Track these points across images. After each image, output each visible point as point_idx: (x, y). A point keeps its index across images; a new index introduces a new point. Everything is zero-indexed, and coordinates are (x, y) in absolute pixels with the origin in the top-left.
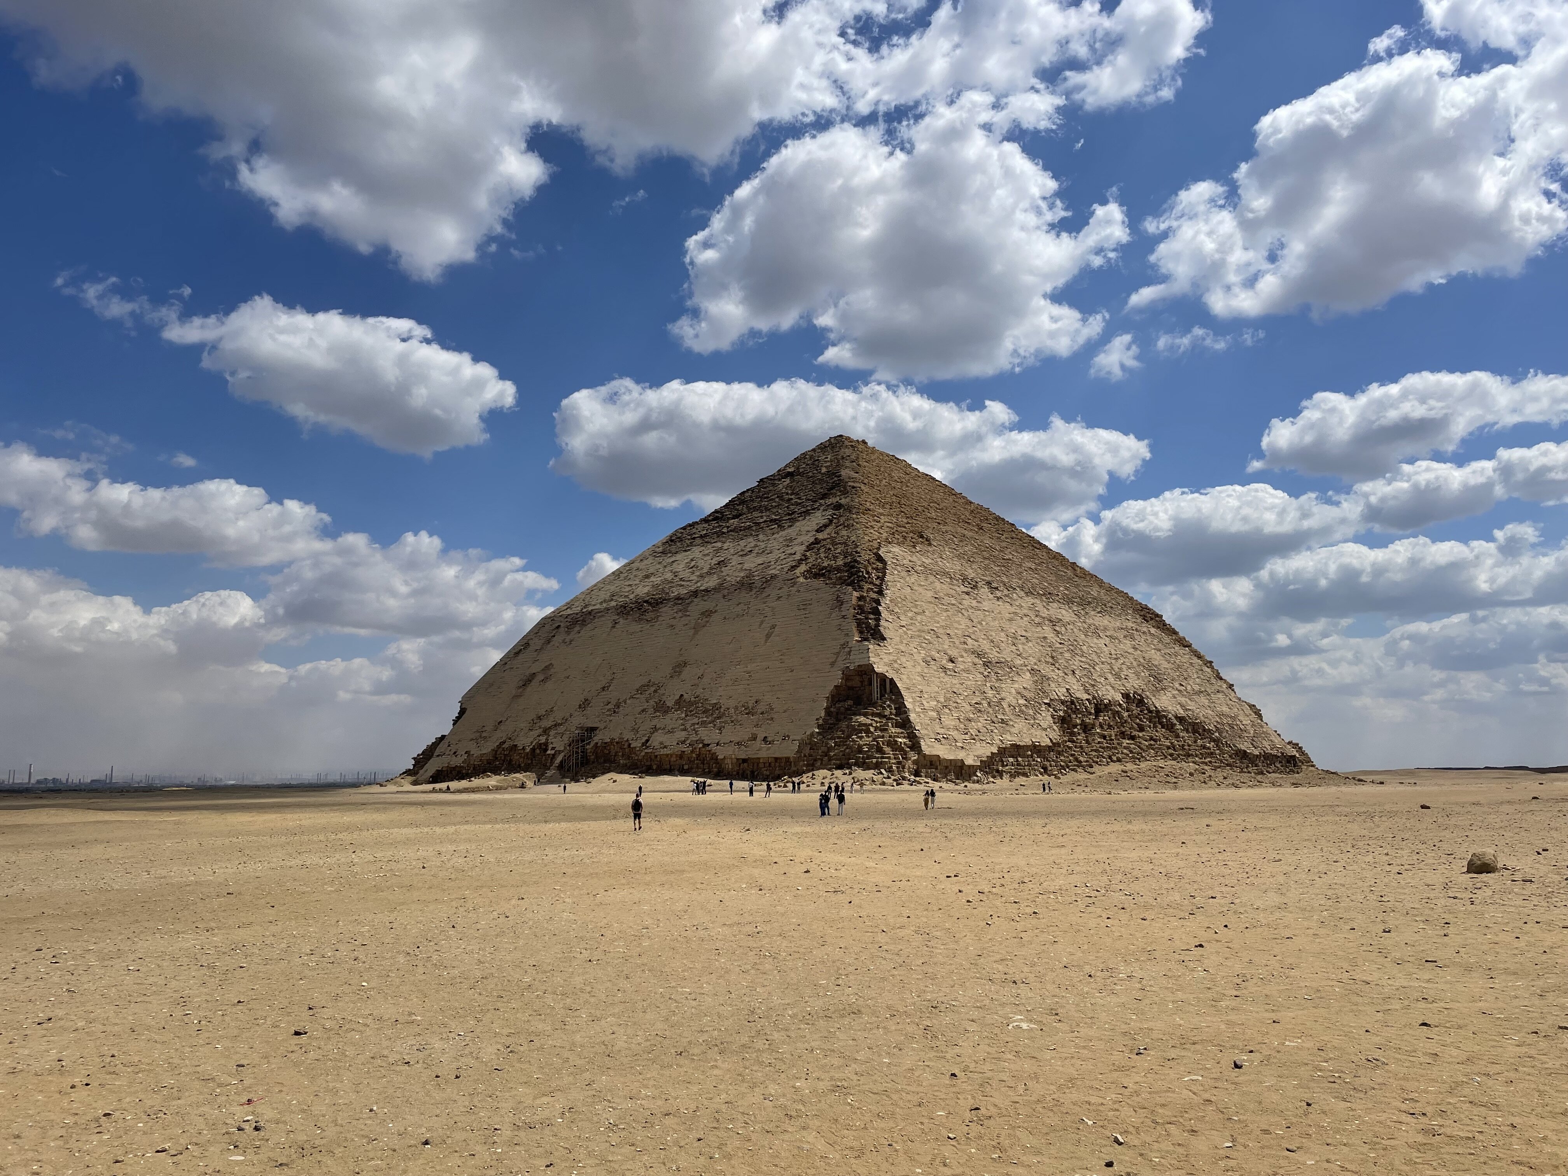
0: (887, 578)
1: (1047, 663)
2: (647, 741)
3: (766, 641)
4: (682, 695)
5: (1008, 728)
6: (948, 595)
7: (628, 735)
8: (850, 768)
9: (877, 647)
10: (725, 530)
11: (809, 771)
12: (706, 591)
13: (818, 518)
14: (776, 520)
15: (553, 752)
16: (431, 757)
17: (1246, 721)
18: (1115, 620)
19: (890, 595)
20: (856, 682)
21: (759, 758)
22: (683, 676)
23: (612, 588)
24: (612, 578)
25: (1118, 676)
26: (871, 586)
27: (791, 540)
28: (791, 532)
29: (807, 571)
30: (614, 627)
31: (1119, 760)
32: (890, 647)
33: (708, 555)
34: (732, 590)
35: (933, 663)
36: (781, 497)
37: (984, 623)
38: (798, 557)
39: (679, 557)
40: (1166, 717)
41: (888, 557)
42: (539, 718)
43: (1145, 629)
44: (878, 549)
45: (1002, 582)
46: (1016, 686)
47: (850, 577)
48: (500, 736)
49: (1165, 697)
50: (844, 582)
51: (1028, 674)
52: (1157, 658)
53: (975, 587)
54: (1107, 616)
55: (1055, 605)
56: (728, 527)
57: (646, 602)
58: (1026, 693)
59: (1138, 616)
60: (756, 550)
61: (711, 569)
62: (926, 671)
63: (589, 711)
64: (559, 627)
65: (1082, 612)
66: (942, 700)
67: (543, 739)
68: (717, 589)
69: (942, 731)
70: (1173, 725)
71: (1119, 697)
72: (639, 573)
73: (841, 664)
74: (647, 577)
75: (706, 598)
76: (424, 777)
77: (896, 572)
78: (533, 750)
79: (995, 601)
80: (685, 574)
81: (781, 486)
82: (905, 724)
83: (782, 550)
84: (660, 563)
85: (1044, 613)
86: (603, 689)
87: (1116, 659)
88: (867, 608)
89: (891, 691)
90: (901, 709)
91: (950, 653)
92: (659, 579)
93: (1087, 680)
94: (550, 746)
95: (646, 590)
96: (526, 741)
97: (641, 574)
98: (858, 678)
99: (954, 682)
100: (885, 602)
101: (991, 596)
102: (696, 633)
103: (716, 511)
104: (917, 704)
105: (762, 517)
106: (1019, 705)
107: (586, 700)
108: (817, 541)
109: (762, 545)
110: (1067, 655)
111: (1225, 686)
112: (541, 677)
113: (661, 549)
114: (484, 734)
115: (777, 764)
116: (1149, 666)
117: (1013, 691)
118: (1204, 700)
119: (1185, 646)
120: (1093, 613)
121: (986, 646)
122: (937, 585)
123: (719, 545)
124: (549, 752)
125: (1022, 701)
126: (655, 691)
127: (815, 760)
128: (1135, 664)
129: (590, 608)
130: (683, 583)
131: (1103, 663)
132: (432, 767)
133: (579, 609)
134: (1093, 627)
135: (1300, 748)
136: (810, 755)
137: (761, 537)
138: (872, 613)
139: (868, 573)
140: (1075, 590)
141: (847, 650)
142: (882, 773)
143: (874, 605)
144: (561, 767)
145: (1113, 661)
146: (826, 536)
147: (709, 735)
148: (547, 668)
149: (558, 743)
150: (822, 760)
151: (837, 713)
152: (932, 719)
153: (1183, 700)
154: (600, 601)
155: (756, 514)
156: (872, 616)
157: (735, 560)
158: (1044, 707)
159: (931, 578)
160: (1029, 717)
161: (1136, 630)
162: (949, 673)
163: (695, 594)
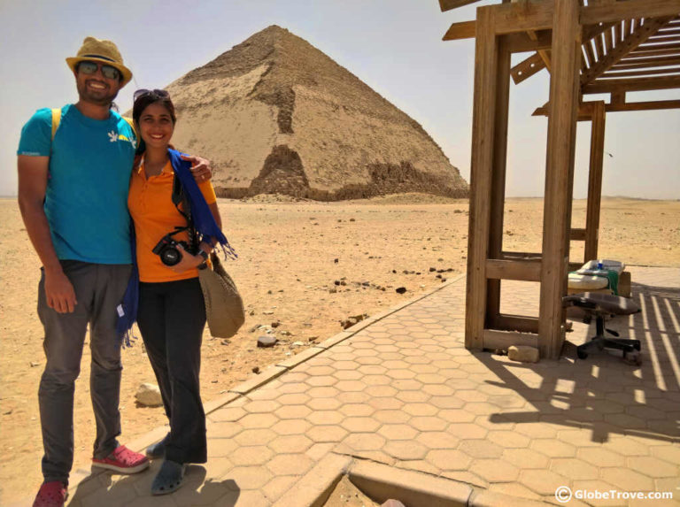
0: (296, 102)
1: (368, 147)
5: (348, 177)
6: (324, 112)
8: (276, 194)
9: (290, 136)
10: (215, 73)
11: (256, 194)
12: (206, 104)
13: (262, 69)
14: (241, 69)
17: (452, 175)
18: (401, 127)
19: (296, 111)
20: (279, 153)
21: (233, 188)
25: (399, 154)
26: (287, 106)
27: (249, 79)
29: (256, 96)
31: (396, 192)
32: (295, 136)
33: (205, 85)
34: (219, 104)
35: (316, 145)
36: (244, 57)
37: (341, 126)
40: (418, 173)
41: (297, 92)
43: (413, 132)
44: (292, 87)
45: (350, 106)
46: (354, 157)
49: (419, 164)
50: (274, 103)
51: (359, 151)
52: (417, 145)
53: (338, 108)
54: (397, 125)
55: (374, 119)
56: (217, 71)
58: (358, 161)
59: (411, 126)
60: (231, 84)
61: (208, 92)
62: (312, 149)
65: (386, 122)
66: (319, 163)
68: (211, 103)
69: (318, 177)
70: (421, 177)
71: (399, 164)
73: (272, 144)
75: (205, 108)
77: (300, 99)
79: (346, 116)
80: (196, 95)
81: (243, 51)
82: (302, 174)
83: (244, 85)
85: (369, 123)
87: (399, 146)
88: (285, 116)
89: (295, 158)
91: (324, 140)
92: (182, 97)
93: (385, 155)
98: (280, 151)
99: (326, 154)
100: (294, 114)
101: (345, 113)
102: (200, 126)
104: (308, 164)
105: (234, 67)
106: (354, 166)
108: (261, 81)
109: (234, 82)
110: (378, 143)
111: (445, 159)
113: (182, 81)
115: (241, 191)
116: (414, 149)
117: (352, 160)
118: (435, 165)
119: (430, 141)
120: (391, 123)
122: (320, 106)
123: (212, 80)
125: (356, 164)
127: (260, 189)
128: (407, 148)
130: (194, 100)
131: (393, 147)
134: (390, 130)
136: (257, 187)
137: (233, 77)
138: (288, 119)
139: (286, 99)
140: (384, 112)
142: (290, 196)
143: (289, 115)
146: (266, 79)
150: (262, 189)
151: (270, 168)
152: (314, 172)
156: (287, 121)
157: (220, 89)
158: (365, 168)
159: (317, 103)
160: (358, 172)
161: (410, 132)
162: (323, 150)
163: (200, 105)
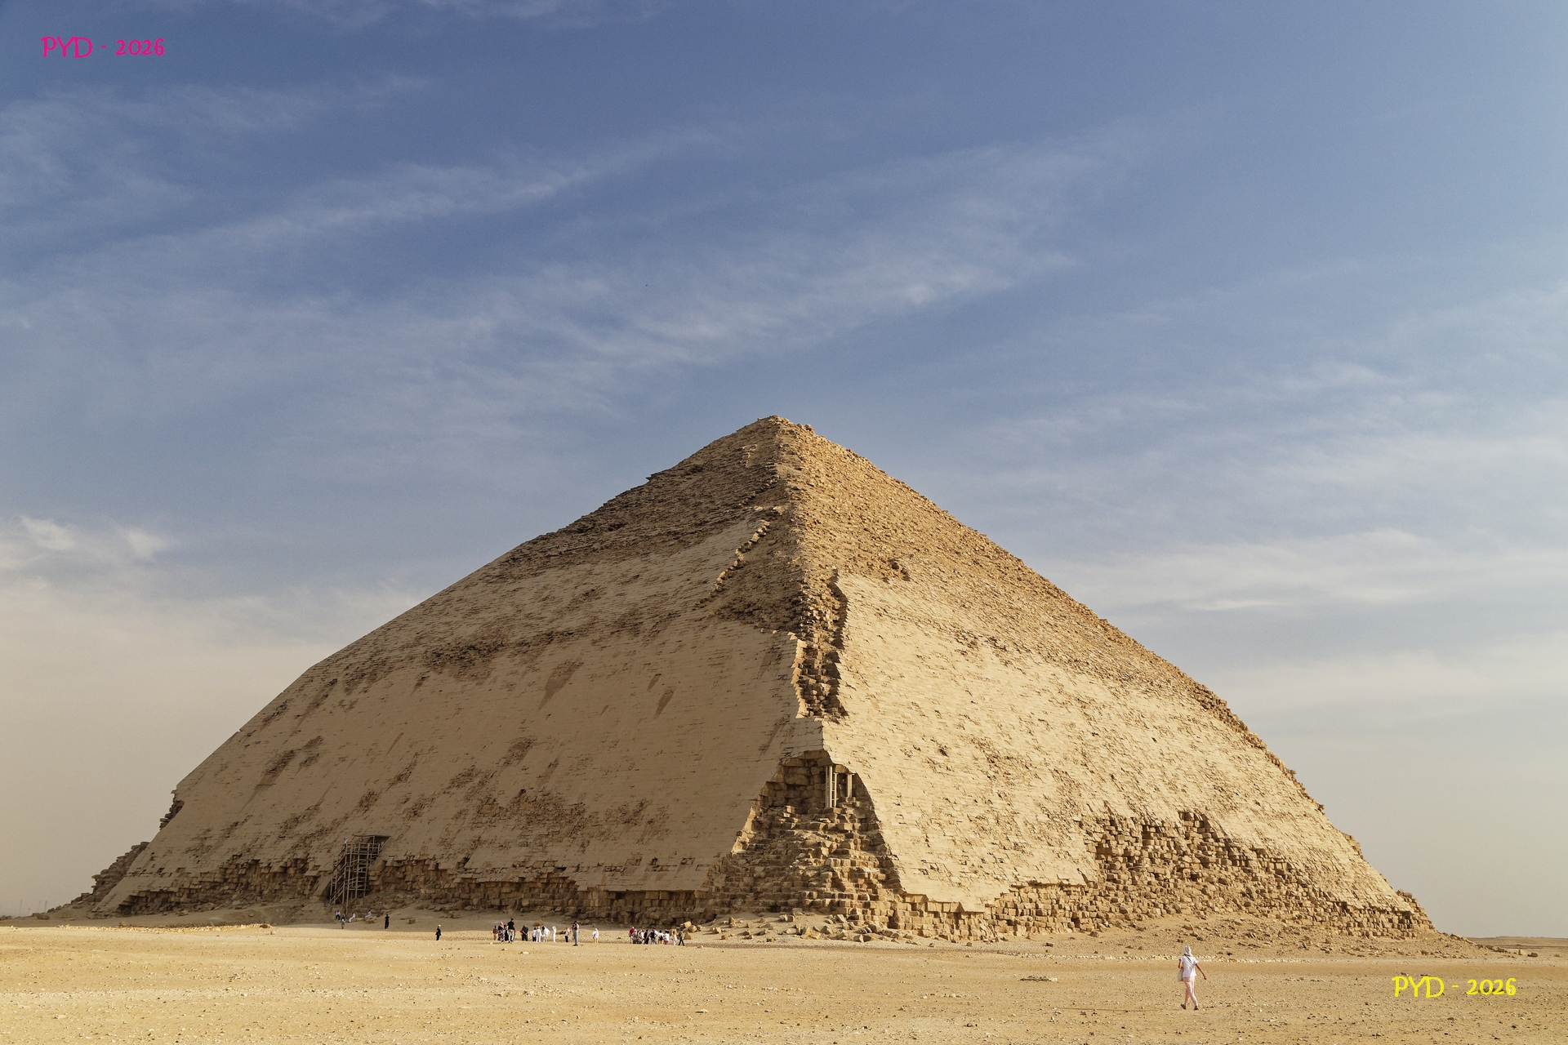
0: (849, 622)
1: (1076, 761)
2: (466, 860)
3: (659, 711)
4: (523, 791)
5: (1024, 857)
6: (934, 653)
7: (434, 851)
8: (789, 911)
9: (834, 725)
10: (595, 546)
11: (723, 913)
12: (567, 634)
13: (743, 532)
14: (676, 533)
15: (314, 873)
16: (122, 875)
17: (1344, 861)
18: (1165, 704)
19: (852, 647)
20: (799, 778)
21: (643, 893)
22: (524, 763)
23: (420, 627)
24: (419, 611)
25: (1173, 787)
26: (825, 633)
27: (701, 563)
28: (699, 551)
29: (724, 608)
30: (419, 685)
31: (1178, 911)
32: (853, 726)
33: (568, 581)
34: (607, 632)
35: (915, 753)
36: (683, 501)
37: (987, 698)
38: (712, 587)
39: (525, 583)
40: (1239, 849)
41: (849, 593)
42: (296, 820)
43: (1205, 721)
44: (835, 578)
45: (1011, 639)
46: (1034, 793)
47: (792, 619)
48: (235, 844)
49: (1235, 820)
50: (782, 628)
51: (1050, 776)
52: (1224, 764)
53: (973, 645)
54: (1155, 699)
55: (1085, 678)
56: (603, 542)
57: (473, 647)
58: (1049, 806)
59: (1194, 701)
60: (645, 576)
61: (574, 601)
62: (906, 764)
63: (375, 811)
64: (335, 681)
65: (1121, 689)
66: (930, 810)
67: (300, 854)
68: (582, 632)
69: (929, 858)
70: (1247, 861)
71: (1176, 818)
72: (461, 605)
73: (777, 750)
74: (475, 611)
75: (564, 644)
76: (109, 906)
77: (861, 615)
78: (285, 869)
79: (1002, 667)
80: (534, 608)
81: (682, 486)
82: (875, 844)
83: (685, 577)
84: (494, 592)
86: (399, 778)
87: (1170, 761)
88: (817, 664)
89: (854, 794)
90: (869, 822)
91: (940, 740)
92: (493, 614)
93: (1131, 790)
94: (311, 865)
95: (471, 630)
96: (275, 855)
97: (466, 608)
98: (802, 771)
99: (947, 783)
100: (843, 656)
101: (996, 660)
102: (549, 695)
103: (584, 519)
104: (894, 815)
105: (654, 529)
106: (1040, 823)
107: (371, 794)
108: (741, 566)
109: (655, 569)
110: (1104, 752)
111: (1313, 807)
112: (301, 757)
113: (497, 572)
114: (207, 843)
115: (672, 902)
116: (1211, 772)
117: (1031, 803)
118: (1286, 826)
119: (1260, 748)
120: (1135, 692)
121: (989, 732)
122: (920, 636)
123: (587, 566)
124: (307, 874)
125: (1043, 818)
126: (482, 784)
127: (734, 897)
128: (1194, 769)
129: (385, 655)
130: (533, 621)
131: (1152, 766)
132: (124, 890)
133: (367, 656)
134: (1136, 714)
135: (1413, 901)
136: (726, 889)
137: (653, 557)
138: (827, 674)
139: (820, 613)
140: (1110, 659)
141: (787, 726)
142: (838, 920)
143: (829, 662)
144: (327, 896)
145: (1165, 764)
146: (755, 558)
147: (563, 853)
148: (311, 744)
149: (324, 860)
150: (744, 897)
151: (771, 826)
152: (916, 841)
153: (1260, 825)
154: (398, 646)
155: (644, 525)
156: (826, 679)
157: (611, 591)
158: (1074, 827)
159: (912, 627)
160: (1053, 843)
161: (1194, 720)
162: (938, 770)
163: (550, 637)
